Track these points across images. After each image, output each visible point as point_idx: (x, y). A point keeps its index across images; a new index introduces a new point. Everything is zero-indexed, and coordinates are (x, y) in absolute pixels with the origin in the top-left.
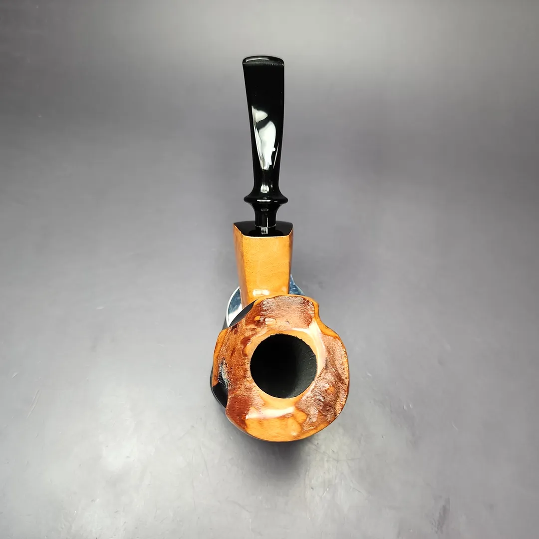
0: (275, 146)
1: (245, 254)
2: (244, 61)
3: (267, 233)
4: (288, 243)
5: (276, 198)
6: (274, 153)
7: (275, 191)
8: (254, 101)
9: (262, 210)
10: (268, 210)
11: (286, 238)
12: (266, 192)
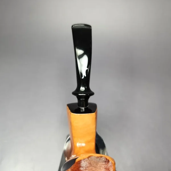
0: (88, 67)
1: (72, 123)
2: (72, 26)
3: (84, 111)
4: (95, 117)
5: (88, 93)
6: (87, 71)
7: (88, 89)
8: (77, 45)
9: (81, 99)
10: (84, 99)
11: (93, 114)
12: (83, 90)
